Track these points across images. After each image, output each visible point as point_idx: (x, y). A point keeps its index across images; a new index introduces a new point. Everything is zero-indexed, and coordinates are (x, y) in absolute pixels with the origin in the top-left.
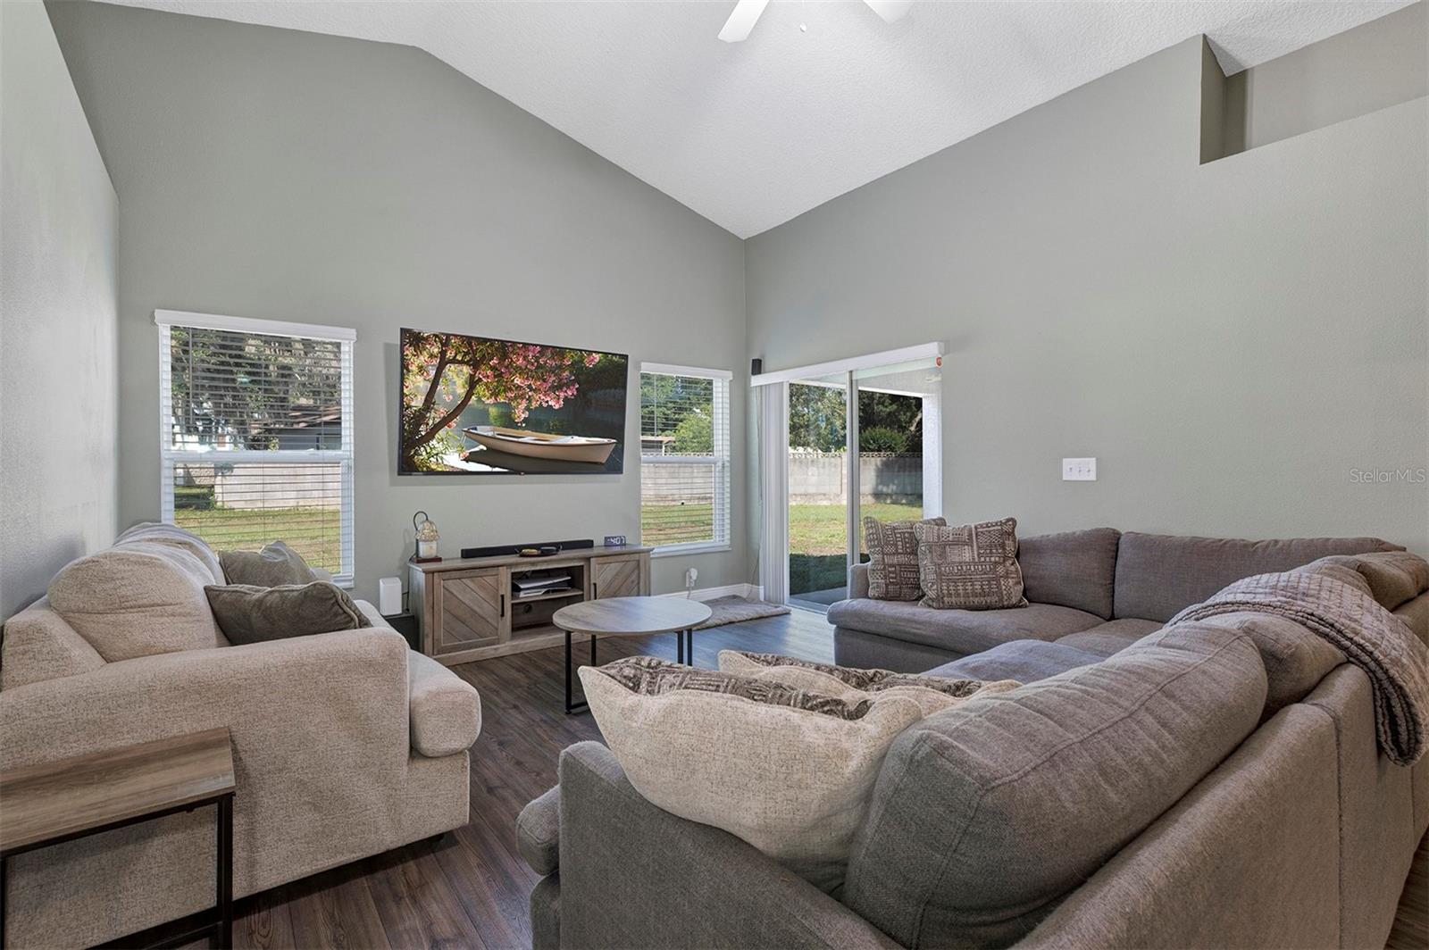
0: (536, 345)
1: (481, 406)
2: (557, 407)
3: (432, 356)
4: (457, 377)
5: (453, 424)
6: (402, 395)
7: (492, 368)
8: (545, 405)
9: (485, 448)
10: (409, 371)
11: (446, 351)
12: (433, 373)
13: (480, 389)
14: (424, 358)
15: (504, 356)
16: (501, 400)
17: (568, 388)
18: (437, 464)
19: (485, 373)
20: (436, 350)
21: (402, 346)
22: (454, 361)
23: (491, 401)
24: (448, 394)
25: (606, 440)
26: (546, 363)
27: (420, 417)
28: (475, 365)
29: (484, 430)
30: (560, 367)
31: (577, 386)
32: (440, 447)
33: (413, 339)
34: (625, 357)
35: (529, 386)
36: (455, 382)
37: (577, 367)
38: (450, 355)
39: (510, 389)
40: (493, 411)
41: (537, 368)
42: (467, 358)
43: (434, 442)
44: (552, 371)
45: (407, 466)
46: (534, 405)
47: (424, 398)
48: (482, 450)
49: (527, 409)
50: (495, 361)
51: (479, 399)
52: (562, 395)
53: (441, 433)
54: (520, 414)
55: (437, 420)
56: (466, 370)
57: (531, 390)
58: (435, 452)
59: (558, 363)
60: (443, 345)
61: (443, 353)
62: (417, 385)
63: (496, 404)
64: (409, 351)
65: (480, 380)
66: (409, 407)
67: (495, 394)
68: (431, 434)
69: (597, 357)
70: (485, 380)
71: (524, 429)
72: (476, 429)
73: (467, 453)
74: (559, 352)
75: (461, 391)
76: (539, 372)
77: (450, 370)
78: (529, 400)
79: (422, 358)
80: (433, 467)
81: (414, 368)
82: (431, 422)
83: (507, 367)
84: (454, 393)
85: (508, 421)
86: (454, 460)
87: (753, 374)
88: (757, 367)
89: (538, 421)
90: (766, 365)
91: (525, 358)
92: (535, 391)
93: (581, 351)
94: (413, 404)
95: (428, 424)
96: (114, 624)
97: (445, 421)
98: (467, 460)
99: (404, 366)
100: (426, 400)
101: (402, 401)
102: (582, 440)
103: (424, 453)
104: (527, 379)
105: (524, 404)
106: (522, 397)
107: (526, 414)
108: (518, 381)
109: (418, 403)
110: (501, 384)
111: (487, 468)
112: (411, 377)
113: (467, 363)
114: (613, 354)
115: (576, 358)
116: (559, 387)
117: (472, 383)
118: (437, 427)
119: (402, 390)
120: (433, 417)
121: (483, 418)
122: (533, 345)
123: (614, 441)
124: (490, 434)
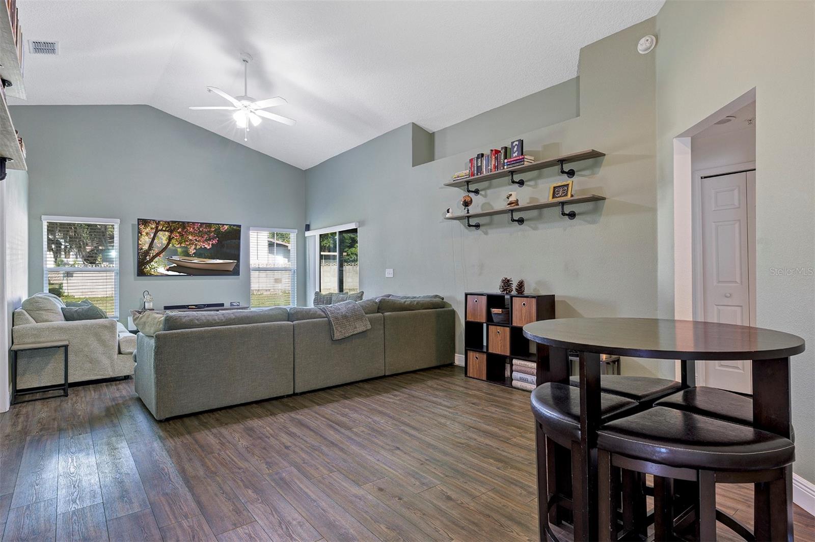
0: (198, 223)
1: (174, 248)
2: (209, 248)
3: (152, 229)
4: (163, 237)
5: (161, 255)
6: (138, 244)
7: (179, 233)
8: (203, 247)
9: (176, 265)
10: (142, 235)
11: (158, 227)
12: (152, 235)
13: (173, 241)
14: (148, 230)
15: (184, 228)
16: (183, 245)
17: (213, 240)
18: (155, 272)
19: (176, 235)
20: (154, 226)
21: (139, 224)
22: (162, 230)
23: (179, 246)
24: (159, 243)
25: (232, 261)
26: (203, 230)
27: (147, 253)
28: (171, 232)
29: (175, 258)
30: (209, 231)
31: (217, 239)
32: (156, 265)
33: (145, 222)
34: (240, 226)
35: (196, 240)
36: (162, 239)
37: (218, 231)
38: (160, 228)
39: (187, 241)
40: (179, 250)
41: (199, 232)
42: (168, 229)
43: (153, 263)
44: (206, 233)
45: (141, 273)
46: (198, 247)
47: (148, 245)
48: (175, 266)
49: (195, 249)
50: (180, 230)
51: (173, 245)
52: (211, 243)
53: (156, 259)
54: (192, 251)
55: (154, 254)
56: (167, 233)
57: (196, 241)
58: (153, 267)
59: (209, 230)
60: (157, 224)
61: (157, 227)
62: (145, 241)
63: (181, 247)
64: (142, 227)
65: (174, 237)
66: (142, 249)
67: (180, 243)
68: (152, 260)
69: (226, 227)
70: (175, 238)
71: (193, 257)
72: (172, 257)
73: (168, 267)
74: (209, 225)
75: (165, 242)
76: (201, 234)
77: (160, 234)
78: (196, 245)
79: (147, 229)
80: (153, 273)
81: (144, 234)
82: (151, 255)
83: (185, 232)
84: (162, 243)
85: (186, 253)
86: (162, 270)
87: (306, 231)
88: (308, 228)
89: (200, 254)
90: (312, 227)
91: (193, 228)
92: (198, 241)
93: (218, 224)
94: (143, 248)
95: (150, 256)
96: (39, 314)
97: (158, 255)
98: (168, 270)
99: (140, 232)
100: (149, 246)
101: (138, 247)
102: (221, 261)
103: (149, 268)
104: (195, 237)
105: (193, 247)
106: (192, 244)
107: (195, 251)
108: (190, 237)
109: (146, 247)
110: (183, 238)
111: (177, 274)
112: (143, 237)
113: (168, 231)
114: (234, 225)
115: (217, 228)
116: (210, 240)
117: (170, 239)
118: (154, 257)
119: (138, 242)
120: (152, 253)
121: (175, 253)
122: (197, 223)
123: (236, 261)
124: (178, 259)
